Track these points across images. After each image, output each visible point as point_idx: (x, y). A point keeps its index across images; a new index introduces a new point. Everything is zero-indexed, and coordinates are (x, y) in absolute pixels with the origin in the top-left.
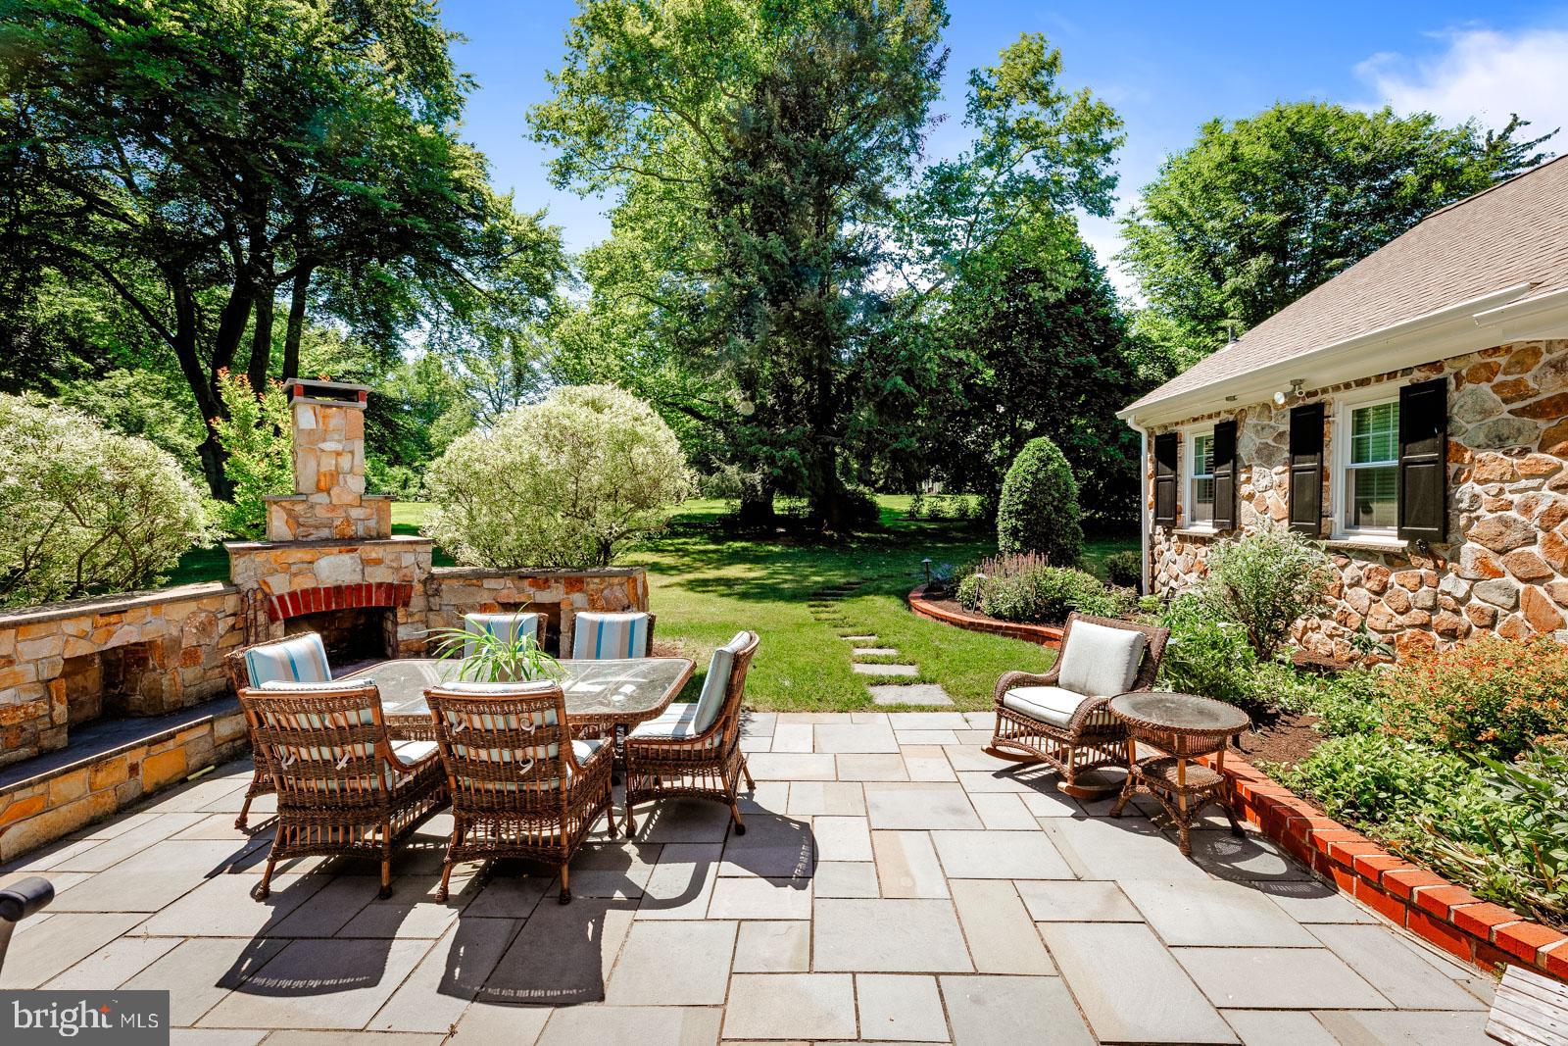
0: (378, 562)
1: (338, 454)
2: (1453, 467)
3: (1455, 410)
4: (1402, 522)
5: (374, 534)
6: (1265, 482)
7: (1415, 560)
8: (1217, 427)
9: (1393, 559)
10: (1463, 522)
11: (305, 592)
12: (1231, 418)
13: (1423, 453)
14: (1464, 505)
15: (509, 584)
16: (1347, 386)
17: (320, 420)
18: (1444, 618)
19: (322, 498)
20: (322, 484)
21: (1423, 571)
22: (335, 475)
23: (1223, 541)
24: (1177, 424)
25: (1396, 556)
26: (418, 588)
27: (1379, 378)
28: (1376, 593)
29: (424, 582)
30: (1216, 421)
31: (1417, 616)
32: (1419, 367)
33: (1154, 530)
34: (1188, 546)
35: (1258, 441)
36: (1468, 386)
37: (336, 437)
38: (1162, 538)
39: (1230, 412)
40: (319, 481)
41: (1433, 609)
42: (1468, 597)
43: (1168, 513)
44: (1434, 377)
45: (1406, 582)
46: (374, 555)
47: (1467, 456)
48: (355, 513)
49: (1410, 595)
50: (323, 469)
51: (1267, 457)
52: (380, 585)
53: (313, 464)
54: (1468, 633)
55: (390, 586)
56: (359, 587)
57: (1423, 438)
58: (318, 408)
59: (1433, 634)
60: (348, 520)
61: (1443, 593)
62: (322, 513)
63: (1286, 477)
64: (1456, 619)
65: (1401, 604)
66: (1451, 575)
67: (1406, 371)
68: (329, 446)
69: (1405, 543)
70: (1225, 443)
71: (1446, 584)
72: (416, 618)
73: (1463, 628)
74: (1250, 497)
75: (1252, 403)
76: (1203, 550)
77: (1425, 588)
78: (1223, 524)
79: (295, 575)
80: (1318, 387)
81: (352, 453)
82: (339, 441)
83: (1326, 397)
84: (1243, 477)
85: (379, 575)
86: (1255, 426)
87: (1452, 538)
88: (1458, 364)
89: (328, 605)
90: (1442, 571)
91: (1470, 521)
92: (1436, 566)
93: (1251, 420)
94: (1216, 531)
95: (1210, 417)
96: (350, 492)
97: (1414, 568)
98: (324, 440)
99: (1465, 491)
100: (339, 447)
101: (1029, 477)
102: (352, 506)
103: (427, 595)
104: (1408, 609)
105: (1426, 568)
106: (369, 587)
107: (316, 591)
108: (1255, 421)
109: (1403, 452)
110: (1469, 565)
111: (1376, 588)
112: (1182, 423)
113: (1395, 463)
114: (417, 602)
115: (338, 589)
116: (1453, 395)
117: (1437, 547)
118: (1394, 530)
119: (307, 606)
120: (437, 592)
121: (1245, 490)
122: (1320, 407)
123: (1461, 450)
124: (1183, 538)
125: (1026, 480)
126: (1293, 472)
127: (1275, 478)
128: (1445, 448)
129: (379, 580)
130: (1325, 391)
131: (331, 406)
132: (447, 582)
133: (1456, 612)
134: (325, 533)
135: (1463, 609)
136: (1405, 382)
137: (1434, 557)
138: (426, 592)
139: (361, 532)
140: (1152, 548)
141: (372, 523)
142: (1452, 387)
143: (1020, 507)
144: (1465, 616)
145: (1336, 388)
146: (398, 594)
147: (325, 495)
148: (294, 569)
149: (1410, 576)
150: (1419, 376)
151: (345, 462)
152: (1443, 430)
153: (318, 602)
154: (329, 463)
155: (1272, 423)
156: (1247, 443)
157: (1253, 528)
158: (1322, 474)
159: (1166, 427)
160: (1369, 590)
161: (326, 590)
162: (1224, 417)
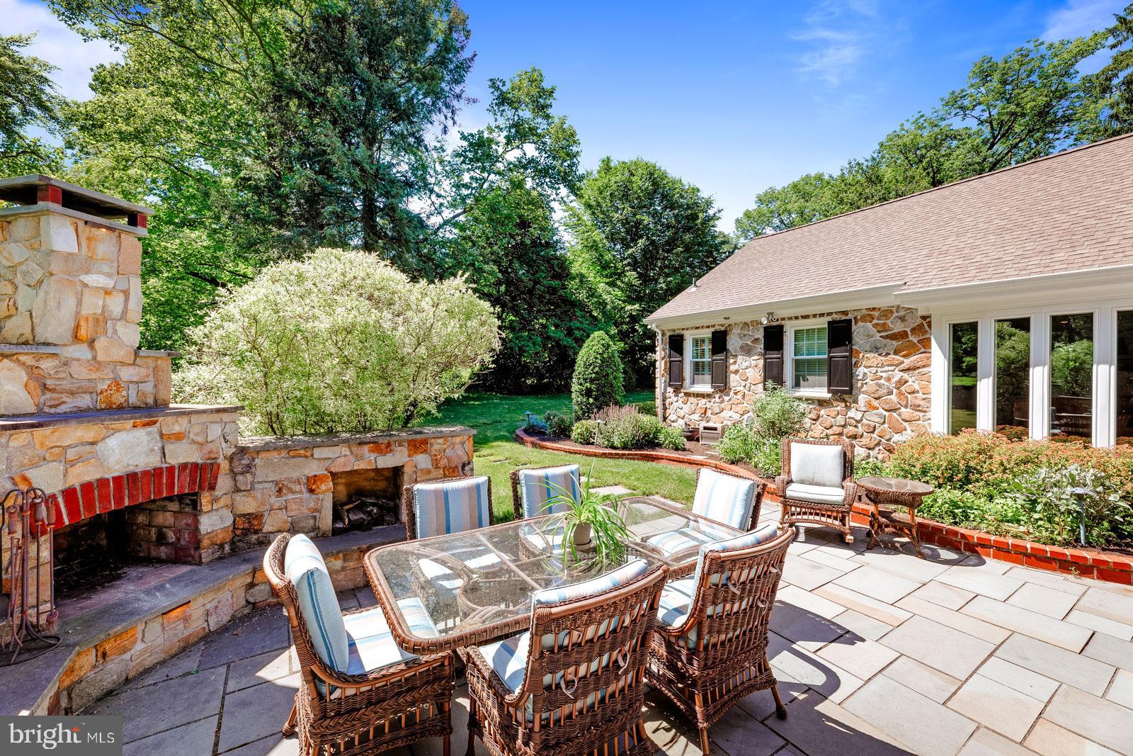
0: (179, 437)
1: (107, 292)
2: (854, 360)
3: (855, 334)
4: (830, 385)
5: (150, 401)
6: (745, 364)
7: (835, 404)
8: (713, 333)
9: (822, 403)
10: (859, 385)
11: (87, 487)
12: (723, 329)
13: (839, 353)
14: (860, 378)
15: (345, 451)
16: (797, 318)
17: (84, 243)
18: (850, 430)
19: (82, 352)
20: (83, 332)
21: (839, 408)
22: (101, 320)
23: (717, 396)
24: (683, 329)
25: (825, 401)
26: (224, 465)
27: (815, 316)
28: (814, 420)
29: (231, 459)
30: (713, 330)
31: (836, 430)
32: (836, 313)
33: (665, 390)
34: (692, 399)
35: (741, 342)
36: (860, 324)
37: (106, 269)
38: (672, 395)
39: (723, 325)
40: (78, 327)
41: (844, 426)
42: (862, 420)
43: (676, 379)
44: (844, 318)
45: (830, 414)
46: (177, 429)
47: (861, 355)
48: (126, 374)
49: (833, 420)
50: (86, 311)
51: (747, 351)
52: (184, 467)
53: (71, 303)
54: (862, 436)
55: (195, 465)
56: (157, 472)
57: (841, 346)
58: (81, 224)
59: (844, 437)
60: (117, 383)
61: (850, 418)
62: (81, 372)
63: (761, 362)
64: (856, 430)
65: (828, 424)
66: (853, 410)
67: (829, 314)
68: (94, 279)
69: (830, 395)
70: (719, 341)
71: (851, 414)
72: (222, 502)
73: (860, 434)
74: (736, 372)
75: (738, 322)
76: (704, 401)
77: (840, 416)
78: (719, 387)
79: (73, 463)
80: (779, 317)
81: (126, 293)
82: (109, 275)
83: (783, 322)
84: (732, 361)
85: (182, 454)
86: (739, 334)
87: (854, 393)
88: (856, 313)
89: (119, 499)
90: (848, 408)
91: (862, 384)
92: (846, 406)
93: (736, 331)
94: (713, 390)
95: (708, 327)
96: (122, 345)
97: (833, 406)
98: (88, 272)
99: (860, 371)
100: (109, 283)
101: (598, 356)
102: (123, 364)
103: (233, 474)
104: (831, 427)
105: (840, 407)
106: (171, 470)
107: (103, 483)
108: (739, 331)
109: (830, 352)
110: (862, 405)
111: (814, 417)
112: (687, 329)
113: (826, 356)
114: (224, 483)
115: (132, 477)
116: (854, 327)
117: (846, 397)
118: (825, 389)
119: (89, 505)
120: (249, 468)
121: (733, 368)
122: (781, 327)
123: (858, 352)
124: (687, 395)
125: (596, 358)
126: (765, 359)
127: (753, 362)
128: (851, 351)
129: (182, 460)
130: (783, 319)
131: (99, 226)
132: (263, 455)
133: (856, 426)
134: (85, 401)
135: (859, 425)
136: (829, 319)
137: (845, 401)
138: (232, 470)
139: (133, 400)
140: (664, 400)
141: (148, 388)
142: (853, 323)
143: (594, 375)
144: (860, 428)
145: (790, 318)
146: (203, 475)
147: (84, 347)
148: (71, 454)
149: (832, 411)
150: (837, 317)
151: (116, 305)
152: (850, 342)
153: (104, 498)
154: (93, 304)
155: (750, 333)
156: (733, 342)
157: (738, 389)
158: (781, 360)
159: (674, 331)
160: (810, 419)
161: (117, 480)
162: (718, 328)
